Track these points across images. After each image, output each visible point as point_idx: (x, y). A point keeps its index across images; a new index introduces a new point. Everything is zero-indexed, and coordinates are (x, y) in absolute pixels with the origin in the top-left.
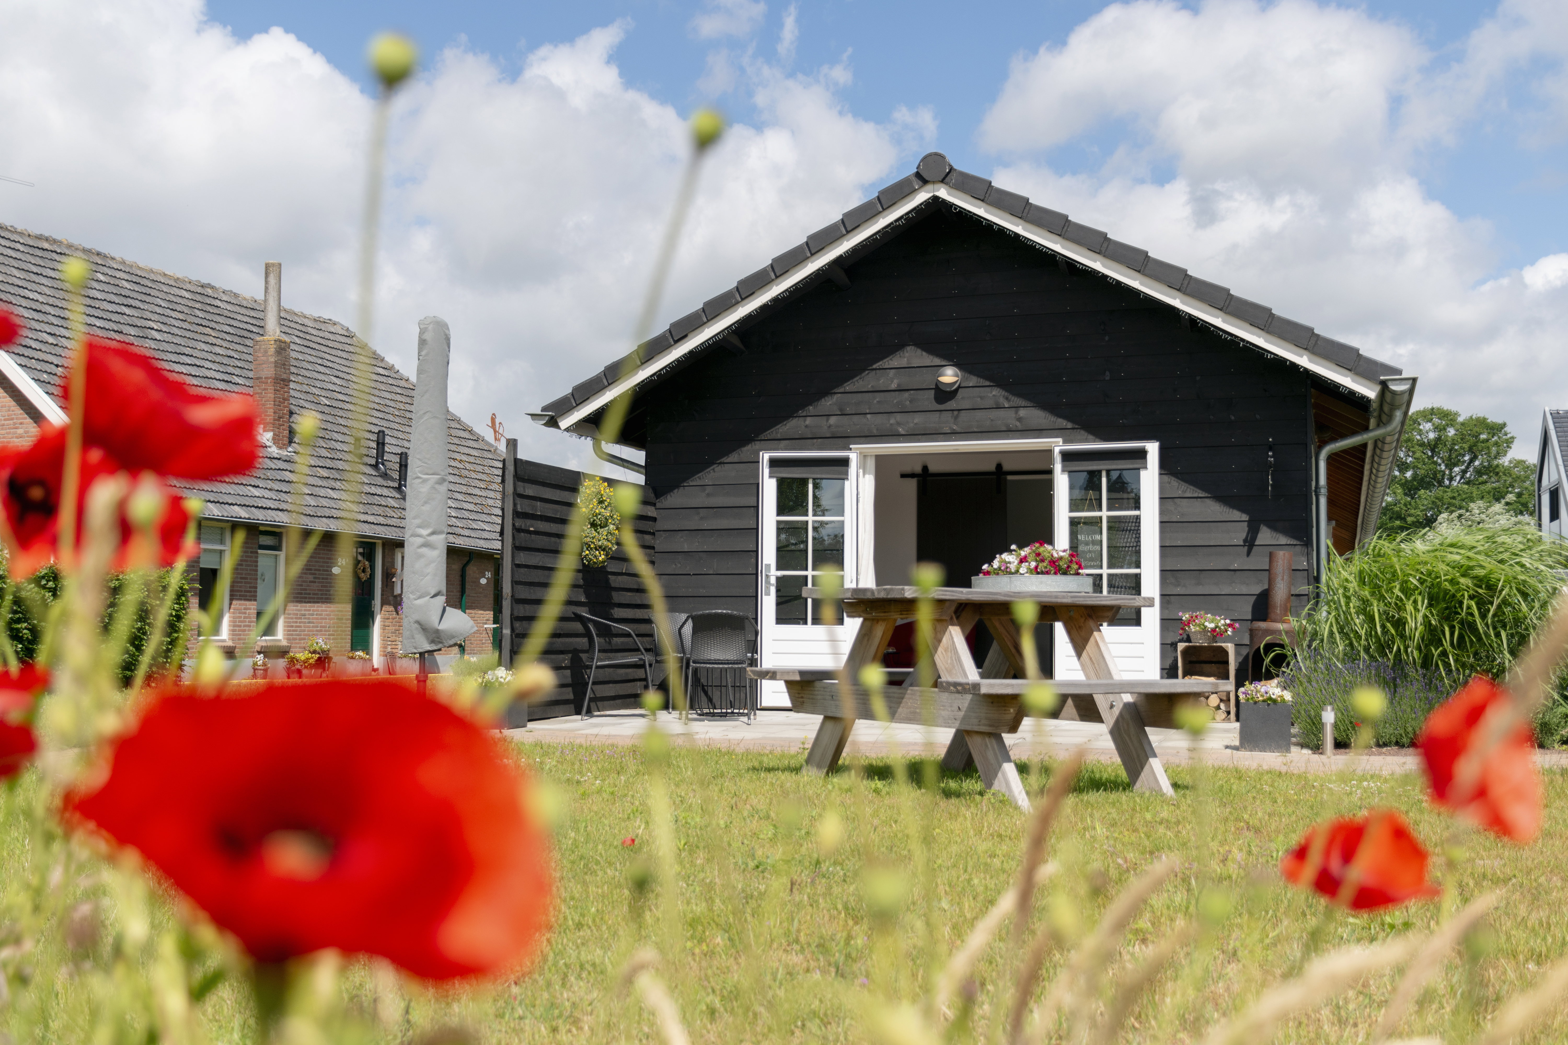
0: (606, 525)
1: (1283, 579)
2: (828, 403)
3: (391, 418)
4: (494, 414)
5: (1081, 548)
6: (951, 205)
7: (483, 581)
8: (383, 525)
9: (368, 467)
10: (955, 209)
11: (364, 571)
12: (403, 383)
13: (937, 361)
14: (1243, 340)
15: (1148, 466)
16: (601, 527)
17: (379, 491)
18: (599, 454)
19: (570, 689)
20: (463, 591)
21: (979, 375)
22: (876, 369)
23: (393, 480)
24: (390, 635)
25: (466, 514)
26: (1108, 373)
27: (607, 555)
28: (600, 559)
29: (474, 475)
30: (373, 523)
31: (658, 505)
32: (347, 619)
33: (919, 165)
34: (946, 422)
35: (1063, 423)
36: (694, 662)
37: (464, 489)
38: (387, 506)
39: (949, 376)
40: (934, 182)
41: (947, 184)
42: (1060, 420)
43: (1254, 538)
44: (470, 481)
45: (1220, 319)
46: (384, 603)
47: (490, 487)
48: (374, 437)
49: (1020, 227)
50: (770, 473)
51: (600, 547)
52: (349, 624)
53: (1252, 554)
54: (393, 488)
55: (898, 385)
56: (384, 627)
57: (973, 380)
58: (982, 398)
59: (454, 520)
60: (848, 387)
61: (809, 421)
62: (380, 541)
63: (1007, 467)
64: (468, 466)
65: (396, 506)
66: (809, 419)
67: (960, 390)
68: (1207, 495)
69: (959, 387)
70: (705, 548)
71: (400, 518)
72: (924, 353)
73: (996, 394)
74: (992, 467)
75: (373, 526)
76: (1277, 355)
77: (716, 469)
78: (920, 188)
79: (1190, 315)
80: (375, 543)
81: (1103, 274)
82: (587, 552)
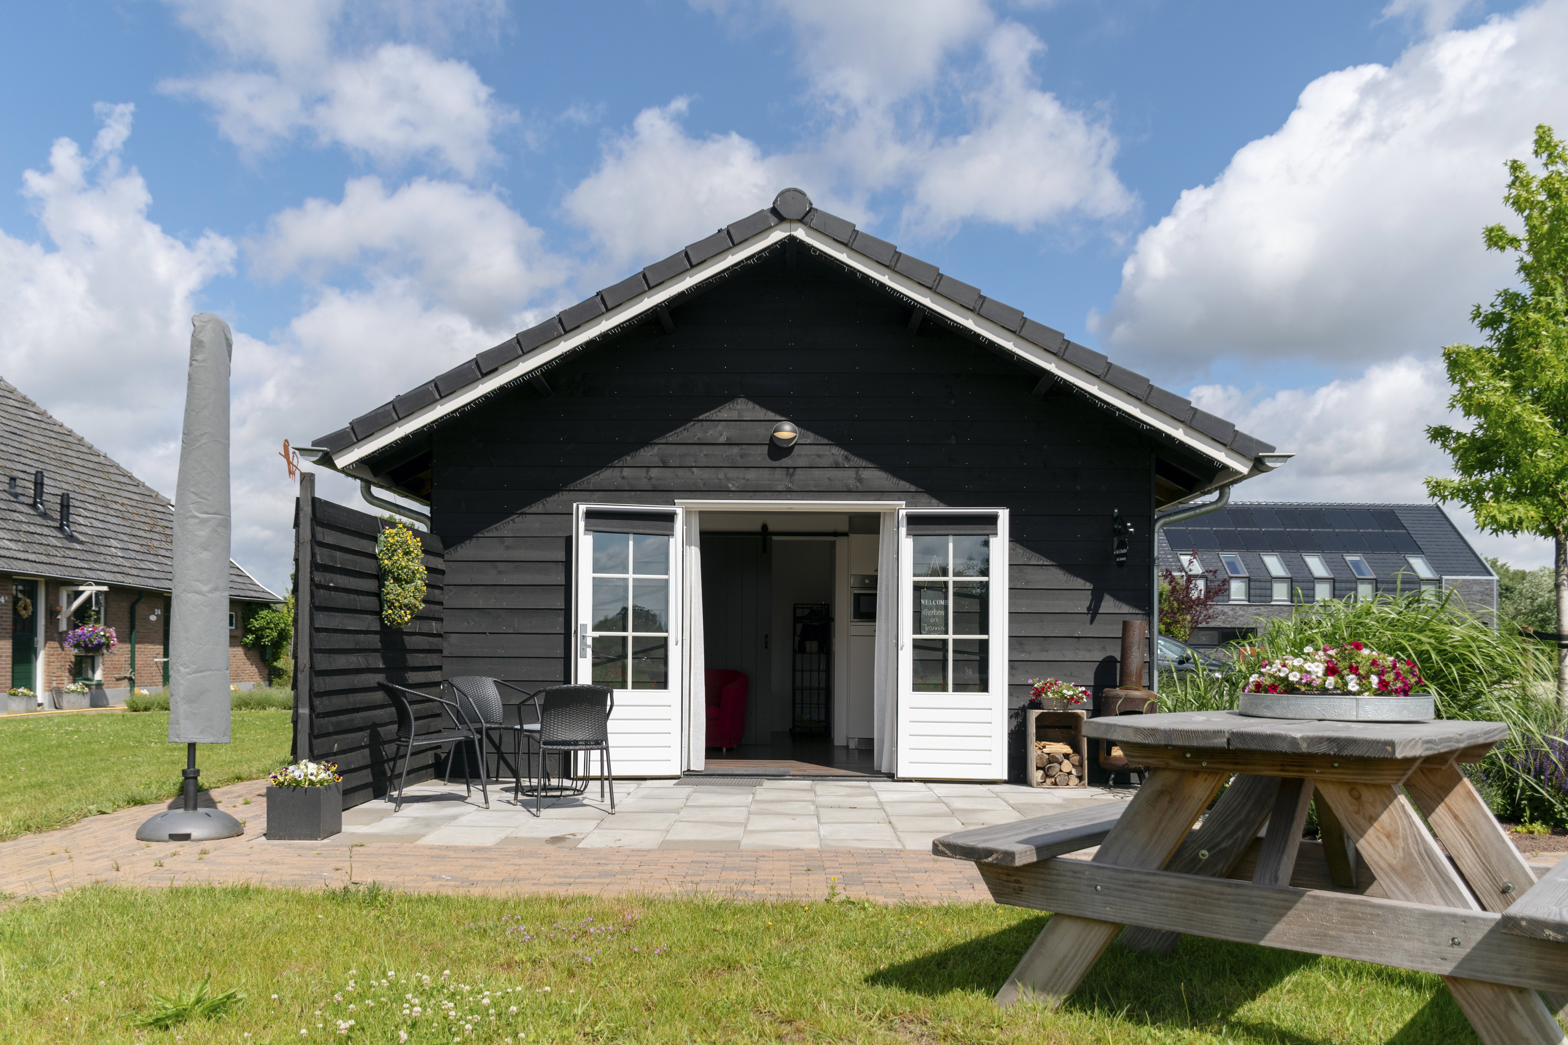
0: (412, 581)
1: (1139, 648)
2: (648, 454)
3: (47, 460)
4: (286, 441)
5: (925, 612)
6: (810, 247)
7: (153, 618)
8: (46, 563)
9: (26, 507)
10: (814, 251)
11: (25, 608)
12: (56, 428)
13: (771, 415)
14: (1119, 409)
15: (999, 532)
16: (407, 583)
17: (39, 530)
18: (369, 498)
19: (369, 771)
20: (132, 627)
21: (817, 432)
22: (702, 420)
23: (53, 519)
24: (55, 671)
25: (133, 555)
26: (953, 437)
27: (411, 614)
28: (406, 619)
29: (137, 518)
30: (35, 562)
31: (447, 557)
32: (7, 657)
33: (776, 200)
34: (779, 479)
35: (904, 485)
36: (545, 744)
37: (128, 531)
38: (48, 545)
39: (787, 432)
40: (791, 221)
41: (805, 224)
42: (902, 483)
43: (1098, 607)
44: (134, 523)
45: (1096, 387)
46: (48, 639)
47: (154, 530)
48: (32, 478)
49: (887, 277)
50: (586, 526)
51: (406, 606)
52: (9, 660)
53: (1095, 622)
54: (54, 527)
55: (727, 439)
56: (48, 664)
57: (811, 437)
58: (819, 456)
59: (121, 559)
60: (671, 437)
61: (626, 472)
62: (42, 579)
63: (772, 528)
64: (130, 509)
65: (59, 545)
66: (625, 469)
67: (796, 447)
68: (1051, 563)
69: (796, 444)
70: (504, 605)
71: (64, 557)
72: (757, 407)
73: (836, 453)
74: (757, 528)
75: (34, 564)
76: (1154, 427)
77: (516, 520)
78: (776, 225)
79: (1065, 381)
80: (37, 581)
81: (975, 333)
82: (390, 611)
